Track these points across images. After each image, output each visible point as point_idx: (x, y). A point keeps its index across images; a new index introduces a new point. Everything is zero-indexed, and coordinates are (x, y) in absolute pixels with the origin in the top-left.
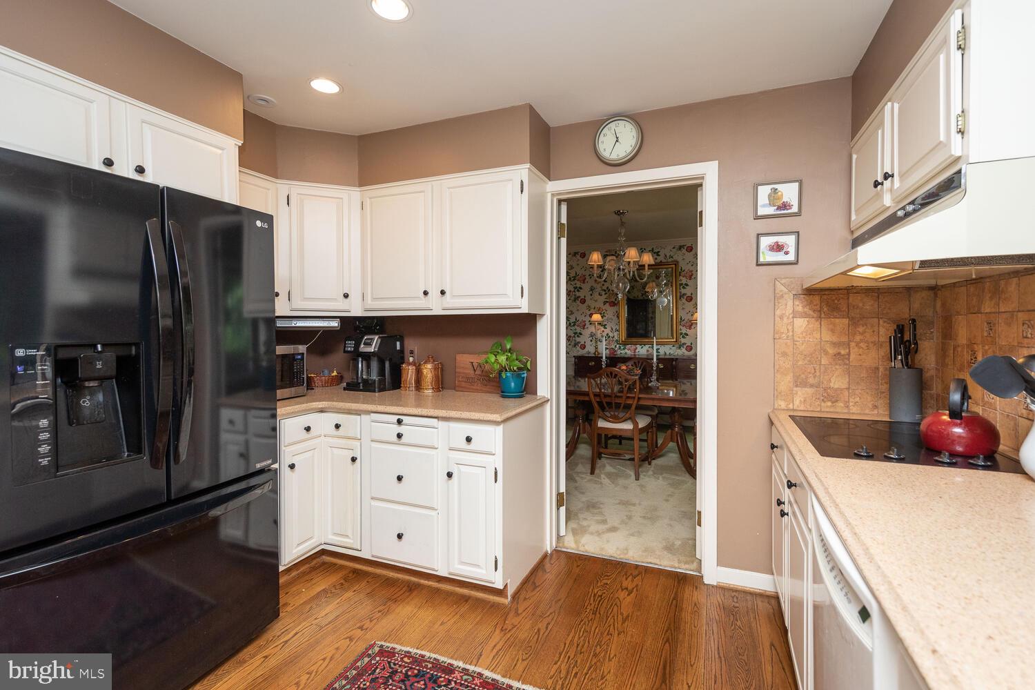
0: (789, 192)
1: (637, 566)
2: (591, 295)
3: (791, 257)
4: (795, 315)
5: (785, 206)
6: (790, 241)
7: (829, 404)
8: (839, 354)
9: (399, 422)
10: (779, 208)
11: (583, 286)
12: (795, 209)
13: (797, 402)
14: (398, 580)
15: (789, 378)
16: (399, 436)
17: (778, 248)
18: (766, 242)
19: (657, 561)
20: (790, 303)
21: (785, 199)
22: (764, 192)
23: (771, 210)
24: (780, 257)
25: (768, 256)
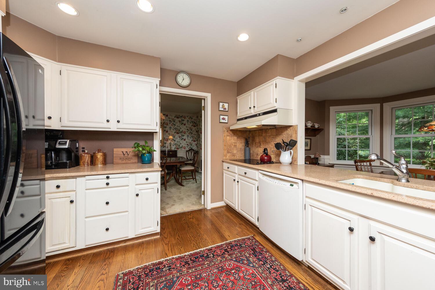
0: (226, 105)
1: (188, 212)
2: (170, 130)
3: (226, 122)
4: (227, 136)
5: (225, 109)
6: (226, 117)
7: (233, 157)
8: (235, 145)
9: (108, 178)
10: (224, 109)
11: (167, 126)
12: (227, 110)
13: (228, 157)
14: (101, 251)
15: (226, 151)
16: (107, 184)
17: (224, 119)
18: (222, 117)
19: (193, 209)
20: (226, 133)
21: (225, 107)
22: (221, 104)
23: (222, 109)
24: (224, 121)
25: (222, 121)
